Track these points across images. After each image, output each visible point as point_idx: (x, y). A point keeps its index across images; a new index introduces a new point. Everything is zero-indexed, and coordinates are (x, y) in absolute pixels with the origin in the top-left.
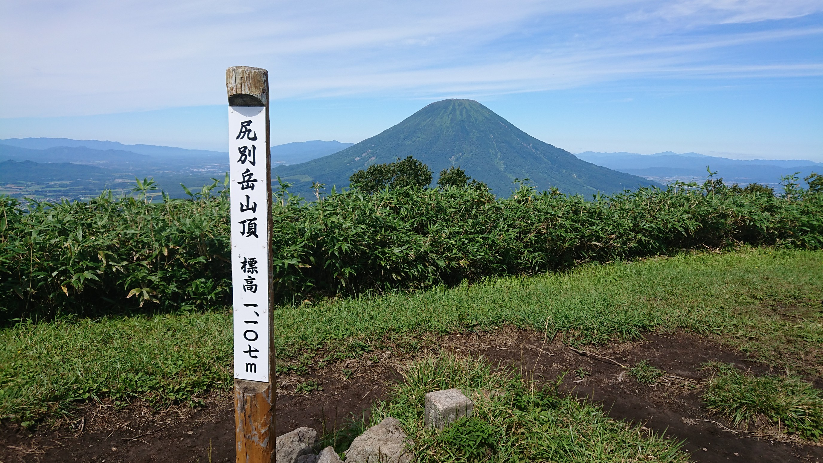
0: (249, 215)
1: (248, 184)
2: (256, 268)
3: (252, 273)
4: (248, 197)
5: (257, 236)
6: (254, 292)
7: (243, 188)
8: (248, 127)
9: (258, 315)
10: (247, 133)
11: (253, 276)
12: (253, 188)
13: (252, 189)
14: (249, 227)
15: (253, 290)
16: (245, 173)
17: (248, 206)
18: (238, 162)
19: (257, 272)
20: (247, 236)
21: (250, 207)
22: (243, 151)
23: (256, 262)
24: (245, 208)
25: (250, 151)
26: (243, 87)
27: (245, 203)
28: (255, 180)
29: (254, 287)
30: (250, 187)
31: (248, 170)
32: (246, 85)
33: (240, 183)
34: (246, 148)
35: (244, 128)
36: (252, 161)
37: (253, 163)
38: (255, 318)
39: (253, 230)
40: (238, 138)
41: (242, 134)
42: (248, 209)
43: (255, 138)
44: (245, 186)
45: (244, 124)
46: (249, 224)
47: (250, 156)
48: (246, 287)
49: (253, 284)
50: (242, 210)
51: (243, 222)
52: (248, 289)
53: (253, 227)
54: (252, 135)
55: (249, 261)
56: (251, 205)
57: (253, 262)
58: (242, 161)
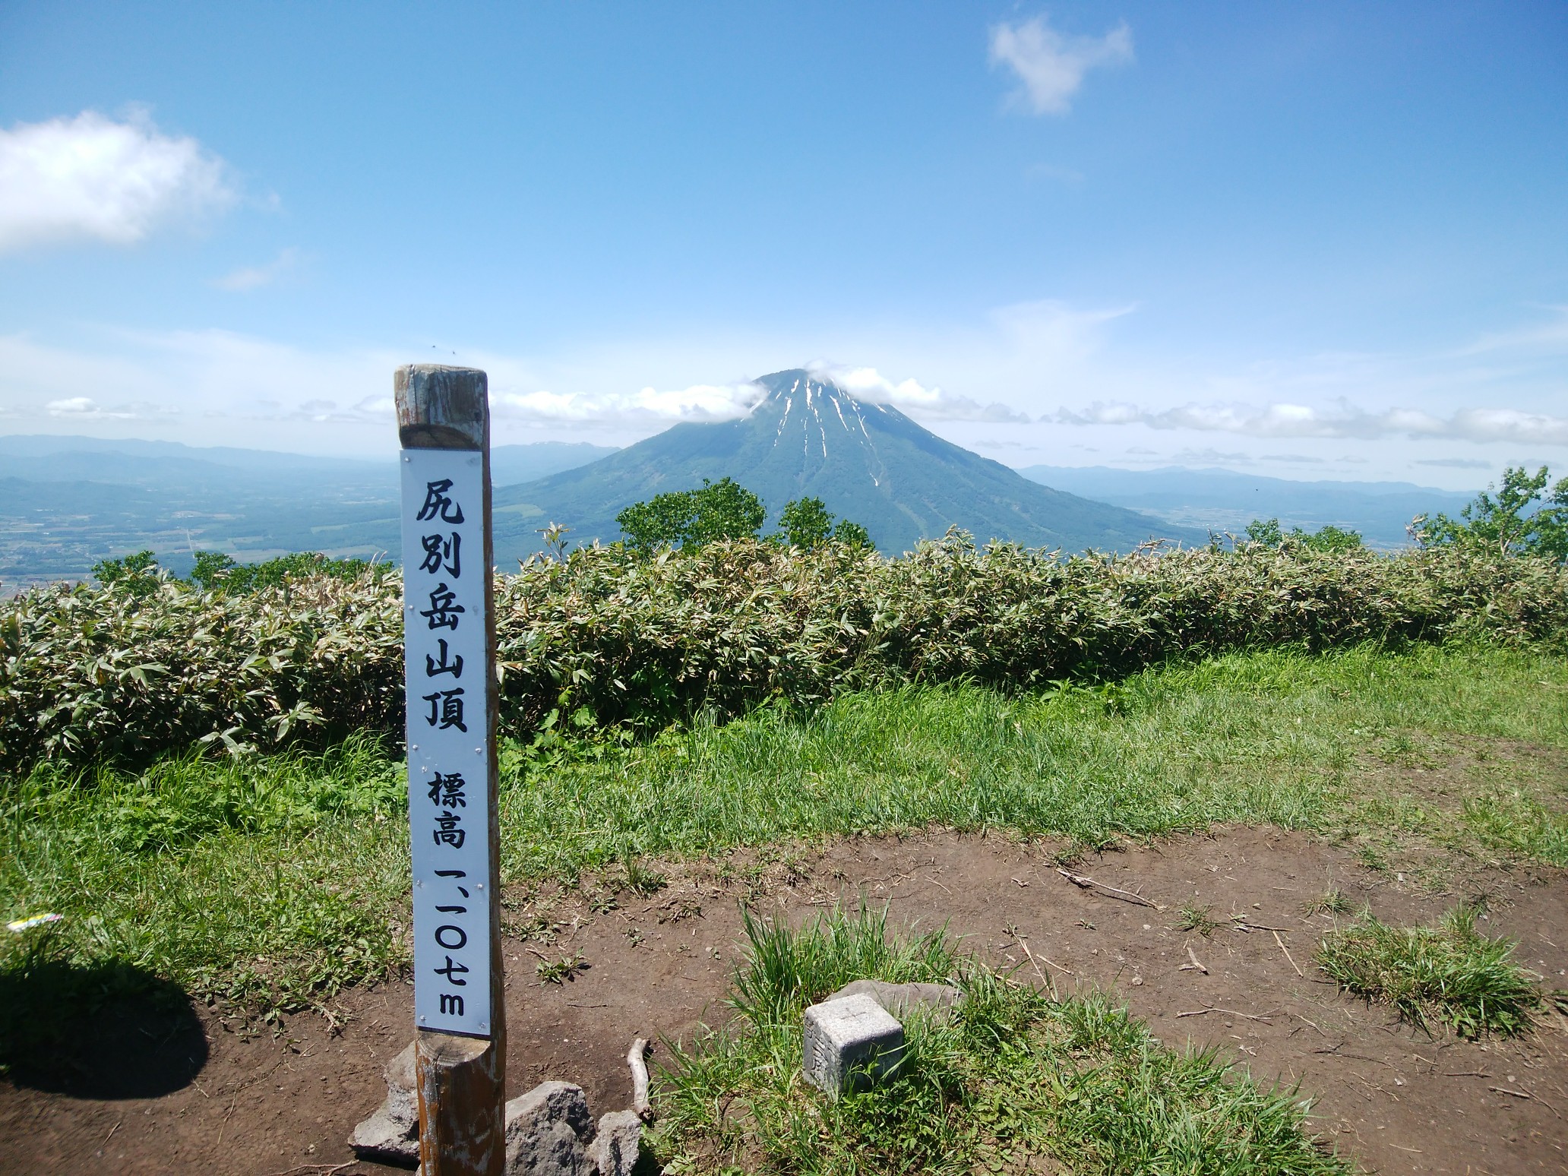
0: (445, 682)
1: (444, 616)
2: (462, 794)
3: (454, 805)
4: (444, 645)
5: (464, 729)
6: (458, 845)
7: (432, 625)
8: (444, 495)
9: (466, 894)
10: (441, 506)
11: (454, 812)
12: (454, 624)
13: (453, 628)
14: (445, 707)
15: (456, 841)
16: (437, 592)
17: (443, 662)
18: (421, 568)
19: (463, 804)
20: (441, 728)
21: (449, 664)
22: (431, 546)
23: (462, 783)
24: (437, 666)
25: (447, 547)
26: (432, 410)
27: (436, 656)
28: (460, 609)
29: (457, 835)
30: (449, 623)
31: (443, 587)
32: (440, 405)
33: (425, 614)
34: (438, 538)
35: (433, 495)
36: (452, 566)
37: (455, 572)
38: (459, 900)
39: (456, 714)
40: (420, 516)
41: (430, 510)
42: (444, 669)
43: (459, 519)
44: (437, 621)
45: (435, 488)
46: (446, 702)
47: (447, 556)
48: (440, 835)
49: (456, 828)
50: (431, 672)
51: (433, 698)
52: (444, 841)
53: (456, 709)
54: (451, 512)
55: (447, 779)
56: (451, 661)
57: (456, 784)
58: (429, 566)
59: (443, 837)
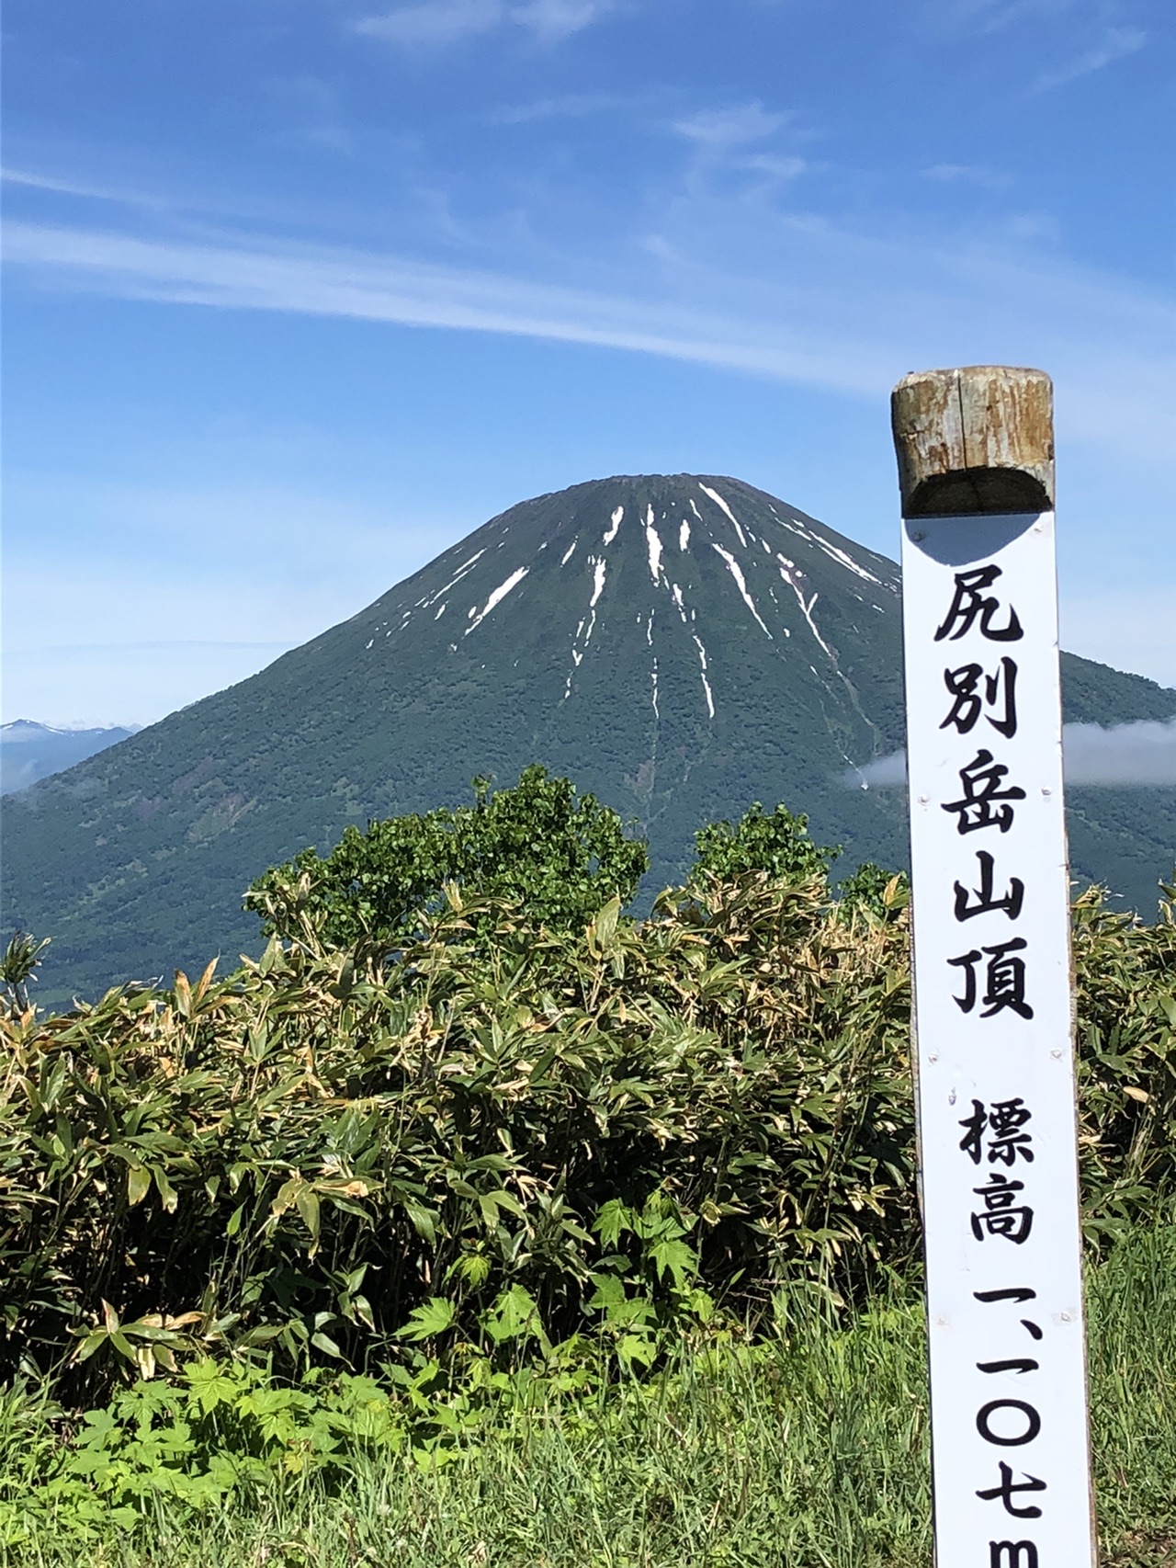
0: (992, 928)
1: (986, 809)
2: (1026, 1138)
3: (1009, 1160)
4: (986, 861)
5: (1027, 1012)
6: (1020, 1238)
7: (964, 827)
8: (984, 593)
9: (1037, 1333)
10: (980, 612)
11: (1010, 1174)
13: (1004, 829)
14: (991, 975)
15: (1015, 1229)
16: (972, 767)
17: (986, 893)
18: (943, 725)
19: (1029, 1156)
20: (983, 1016)
21: (997, 895)
22: (961, 684)
23: (1025, 1116)
24: (974, 901)
25: (992, 684)
27: (973, 883)
28: (1017, 793)
29: (1018, 1218)
30: (996, 820)
31: (985, 756)
33: (950, 808)
34: (974, 670)
35: (965, 595)
36: (1001, 718)
37: (1008, 727)
38: (1024, 1347)
39: (1011, 987)
40: (940, 633)
41: (960, 620)
42: (987, 905)
43: (1014, 632)
44: (973, 819)
45: (968, 583)
46: (991, 967)
47: (991, 698)
48: (983, 1222)
50: (962, 912)
51: (968, 960)
52: (992, 1231)
53: (1011, 977)
54: (999, 621)
55: (996, 1112)
56: (1001, 890)
57: (1015, 1118)
58: (959, 722)
59: (989, 1225)
